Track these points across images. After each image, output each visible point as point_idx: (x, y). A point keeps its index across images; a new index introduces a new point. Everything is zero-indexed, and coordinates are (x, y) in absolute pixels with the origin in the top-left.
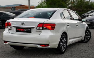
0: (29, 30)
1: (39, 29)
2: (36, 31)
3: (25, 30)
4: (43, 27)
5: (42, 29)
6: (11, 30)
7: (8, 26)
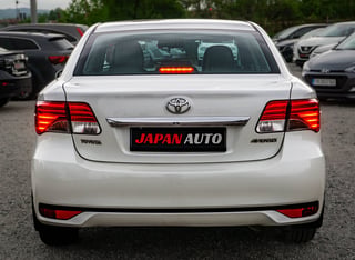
0: (216, 139)
1: (270, 130)
3: (191, 139)
4: (287, 118)
5: (285, 131)
6: (99, 143)
7: (70, 120)
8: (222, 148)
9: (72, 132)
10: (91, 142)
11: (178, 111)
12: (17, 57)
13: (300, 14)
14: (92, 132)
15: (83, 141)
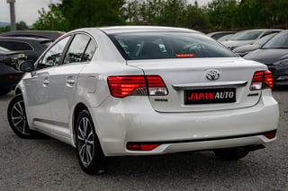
0: (230, 95)
1: (255, 89)
2: (249, 95)
3: (218, 95)
4: (262, 81)
5: (262, 88)
6: (167, 100)
7: (147, 87)
8: (233, 100)
9: (148, 95)
10: (162, 100)
11: (213, 79)
12: (20, 56)
13: (211, 25)
14: (162, 94)
15: (156, 100)
